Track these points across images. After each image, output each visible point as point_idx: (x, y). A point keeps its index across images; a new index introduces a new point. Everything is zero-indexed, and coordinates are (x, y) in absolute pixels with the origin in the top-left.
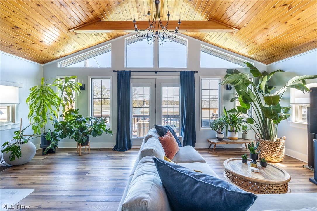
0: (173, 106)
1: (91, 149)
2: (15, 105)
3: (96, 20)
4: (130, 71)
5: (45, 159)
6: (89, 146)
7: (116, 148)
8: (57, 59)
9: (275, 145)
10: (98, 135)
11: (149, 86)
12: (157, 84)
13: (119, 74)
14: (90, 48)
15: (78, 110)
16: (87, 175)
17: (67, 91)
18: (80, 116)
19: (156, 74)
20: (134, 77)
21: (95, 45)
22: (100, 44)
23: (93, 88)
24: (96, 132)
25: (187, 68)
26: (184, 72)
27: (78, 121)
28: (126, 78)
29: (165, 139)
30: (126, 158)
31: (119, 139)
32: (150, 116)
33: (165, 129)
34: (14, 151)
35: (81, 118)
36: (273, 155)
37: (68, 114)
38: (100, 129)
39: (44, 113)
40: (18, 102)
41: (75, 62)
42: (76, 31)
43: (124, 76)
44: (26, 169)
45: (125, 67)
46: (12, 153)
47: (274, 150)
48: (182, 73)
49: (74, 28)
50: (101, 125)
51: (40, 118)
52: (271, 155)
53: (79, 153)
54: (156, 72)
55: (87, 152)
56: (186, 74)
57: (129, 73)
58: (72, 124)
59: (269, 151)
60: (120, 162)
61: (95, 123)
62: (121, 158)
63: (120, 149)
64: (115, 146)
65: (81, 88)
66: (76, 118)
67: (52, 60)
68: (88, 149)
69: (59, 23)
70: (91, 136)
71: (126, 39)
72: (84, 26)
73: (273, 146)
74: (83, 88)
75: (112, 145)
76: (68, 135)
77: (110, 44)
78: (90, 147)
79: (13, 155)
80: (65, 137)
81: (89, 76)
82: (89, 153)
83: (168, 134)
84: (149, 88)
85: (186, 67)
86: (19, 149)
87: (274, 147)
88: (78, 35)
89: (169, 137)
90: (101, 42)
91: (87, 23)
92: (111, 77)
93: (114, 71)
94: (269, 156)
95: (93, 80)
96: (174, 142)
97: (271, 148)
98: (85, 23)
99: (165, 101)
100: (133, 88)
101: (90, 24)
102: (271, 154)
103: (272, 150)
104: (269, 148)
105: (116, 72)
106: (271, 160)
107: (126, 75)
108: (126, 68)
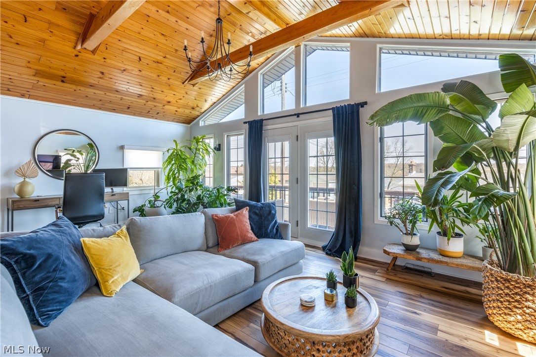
0: (326, 173)
4: (262, 120)
9: (519, 288)
11: (289, 139)
13: (250, 125)
19: (298, 118)
36: (509, 314)
41: (231, 111)
45: (257, 114)
47: (516, 301)
48: (335, 110)
52: (506, 314)
54: (298, 115)
56: (344, 110)
59: (501, 302)
67: (195, 118)
71: (260, 72)
73: (511, 290)
87: (516, 294)
92: (244, 131)
93: (245, 123)
94: (500, 314)
97: (507, 294)
102: (506, 311)
103: (508, 301)
104: (502, 292)
106: (506, 329)
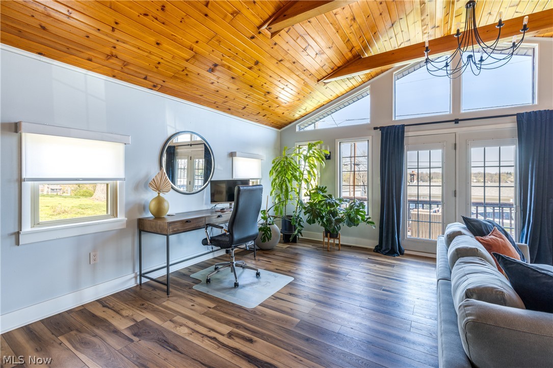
1: (342, 245)
2: (258, 180)
3: (354, 58)
4: (403, 126)
5: (288, 247)
6: (339, 239)
7: (380, 250)
8: (296, 120)
10: (354, 225)
11: (442, 148)
12: (457, 143)
13: (384, 132)
14: (339, 98)
15: (326, 187)
16: (347, 276)
17: (309, 163)
18: (330, 196)
19: (457, 124)
20: (410, 134)
21: (346, 92)
22: (354, 89)
23: (341, 157)
24: (352, 221)
25: (536, 105)
26: (529, 114)
27: (329, 203)
28: (396, 137)
29: (490, 242)
30: (401, 266)
31: (384, 235)
32: (443, 203)
33: (486, 224)
34: (265, 231)
35: (332, 199)
37: (314, 193)
38: (357, 217)
39: (287, 190)
40: (261, 177)
42: (326, 81)
43: (393, 134)
44: (274, 254)
45: (393, 119)
46: (263, 234)
48: (523, 116)
49: (324, 77)
50: (357, 211)
51: (282, 196)
53: (327, 248)
54: (457, 121)
55: (337, 248)
57: (402, 129)
58: (322, 206)
60: (392, 270)
61: (351, 207)
62: (392, 265)
63: (387, 251)
64: (377, 246)
65: (326, 157)
66: (325, 199)
67: (290, 123)
68: (337, 245)
69: (309, 76)
70: (343, 226)
71: (394, 73)
72: (337, 71)
74: (328, 158)
75: (372, 243)
76: (317, 220)
77: (369, 86)
78: (341, 243)
79: (264, 237)
80: (314, 222)
81: (336, 140)
82: (339, 250)
83: (494, 234)
84: (440, 151)
85: (533, 102)
86: (270, 231)
88: (327, 85)
89: (498, 240)
90: (354, 87)
91: (341, 66)
92: (370, 138)
93: (375, 128)
95: (342, 145)
96: (509, 249)
98: (339, 67)
99: (477, 175)
100: (408, 152)
101: (345, 67)
105: (379, 129)
107: (397, 132)
108: (395, 121)
